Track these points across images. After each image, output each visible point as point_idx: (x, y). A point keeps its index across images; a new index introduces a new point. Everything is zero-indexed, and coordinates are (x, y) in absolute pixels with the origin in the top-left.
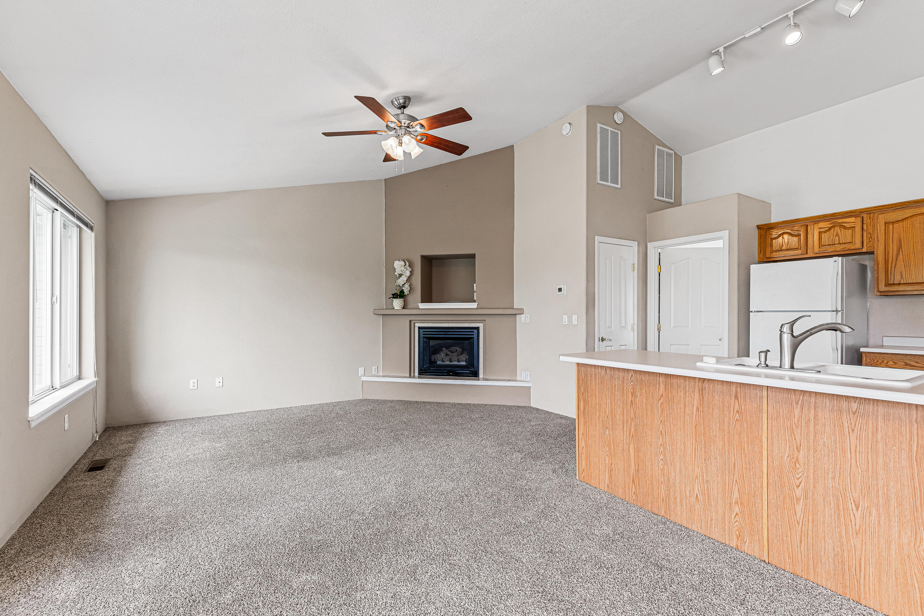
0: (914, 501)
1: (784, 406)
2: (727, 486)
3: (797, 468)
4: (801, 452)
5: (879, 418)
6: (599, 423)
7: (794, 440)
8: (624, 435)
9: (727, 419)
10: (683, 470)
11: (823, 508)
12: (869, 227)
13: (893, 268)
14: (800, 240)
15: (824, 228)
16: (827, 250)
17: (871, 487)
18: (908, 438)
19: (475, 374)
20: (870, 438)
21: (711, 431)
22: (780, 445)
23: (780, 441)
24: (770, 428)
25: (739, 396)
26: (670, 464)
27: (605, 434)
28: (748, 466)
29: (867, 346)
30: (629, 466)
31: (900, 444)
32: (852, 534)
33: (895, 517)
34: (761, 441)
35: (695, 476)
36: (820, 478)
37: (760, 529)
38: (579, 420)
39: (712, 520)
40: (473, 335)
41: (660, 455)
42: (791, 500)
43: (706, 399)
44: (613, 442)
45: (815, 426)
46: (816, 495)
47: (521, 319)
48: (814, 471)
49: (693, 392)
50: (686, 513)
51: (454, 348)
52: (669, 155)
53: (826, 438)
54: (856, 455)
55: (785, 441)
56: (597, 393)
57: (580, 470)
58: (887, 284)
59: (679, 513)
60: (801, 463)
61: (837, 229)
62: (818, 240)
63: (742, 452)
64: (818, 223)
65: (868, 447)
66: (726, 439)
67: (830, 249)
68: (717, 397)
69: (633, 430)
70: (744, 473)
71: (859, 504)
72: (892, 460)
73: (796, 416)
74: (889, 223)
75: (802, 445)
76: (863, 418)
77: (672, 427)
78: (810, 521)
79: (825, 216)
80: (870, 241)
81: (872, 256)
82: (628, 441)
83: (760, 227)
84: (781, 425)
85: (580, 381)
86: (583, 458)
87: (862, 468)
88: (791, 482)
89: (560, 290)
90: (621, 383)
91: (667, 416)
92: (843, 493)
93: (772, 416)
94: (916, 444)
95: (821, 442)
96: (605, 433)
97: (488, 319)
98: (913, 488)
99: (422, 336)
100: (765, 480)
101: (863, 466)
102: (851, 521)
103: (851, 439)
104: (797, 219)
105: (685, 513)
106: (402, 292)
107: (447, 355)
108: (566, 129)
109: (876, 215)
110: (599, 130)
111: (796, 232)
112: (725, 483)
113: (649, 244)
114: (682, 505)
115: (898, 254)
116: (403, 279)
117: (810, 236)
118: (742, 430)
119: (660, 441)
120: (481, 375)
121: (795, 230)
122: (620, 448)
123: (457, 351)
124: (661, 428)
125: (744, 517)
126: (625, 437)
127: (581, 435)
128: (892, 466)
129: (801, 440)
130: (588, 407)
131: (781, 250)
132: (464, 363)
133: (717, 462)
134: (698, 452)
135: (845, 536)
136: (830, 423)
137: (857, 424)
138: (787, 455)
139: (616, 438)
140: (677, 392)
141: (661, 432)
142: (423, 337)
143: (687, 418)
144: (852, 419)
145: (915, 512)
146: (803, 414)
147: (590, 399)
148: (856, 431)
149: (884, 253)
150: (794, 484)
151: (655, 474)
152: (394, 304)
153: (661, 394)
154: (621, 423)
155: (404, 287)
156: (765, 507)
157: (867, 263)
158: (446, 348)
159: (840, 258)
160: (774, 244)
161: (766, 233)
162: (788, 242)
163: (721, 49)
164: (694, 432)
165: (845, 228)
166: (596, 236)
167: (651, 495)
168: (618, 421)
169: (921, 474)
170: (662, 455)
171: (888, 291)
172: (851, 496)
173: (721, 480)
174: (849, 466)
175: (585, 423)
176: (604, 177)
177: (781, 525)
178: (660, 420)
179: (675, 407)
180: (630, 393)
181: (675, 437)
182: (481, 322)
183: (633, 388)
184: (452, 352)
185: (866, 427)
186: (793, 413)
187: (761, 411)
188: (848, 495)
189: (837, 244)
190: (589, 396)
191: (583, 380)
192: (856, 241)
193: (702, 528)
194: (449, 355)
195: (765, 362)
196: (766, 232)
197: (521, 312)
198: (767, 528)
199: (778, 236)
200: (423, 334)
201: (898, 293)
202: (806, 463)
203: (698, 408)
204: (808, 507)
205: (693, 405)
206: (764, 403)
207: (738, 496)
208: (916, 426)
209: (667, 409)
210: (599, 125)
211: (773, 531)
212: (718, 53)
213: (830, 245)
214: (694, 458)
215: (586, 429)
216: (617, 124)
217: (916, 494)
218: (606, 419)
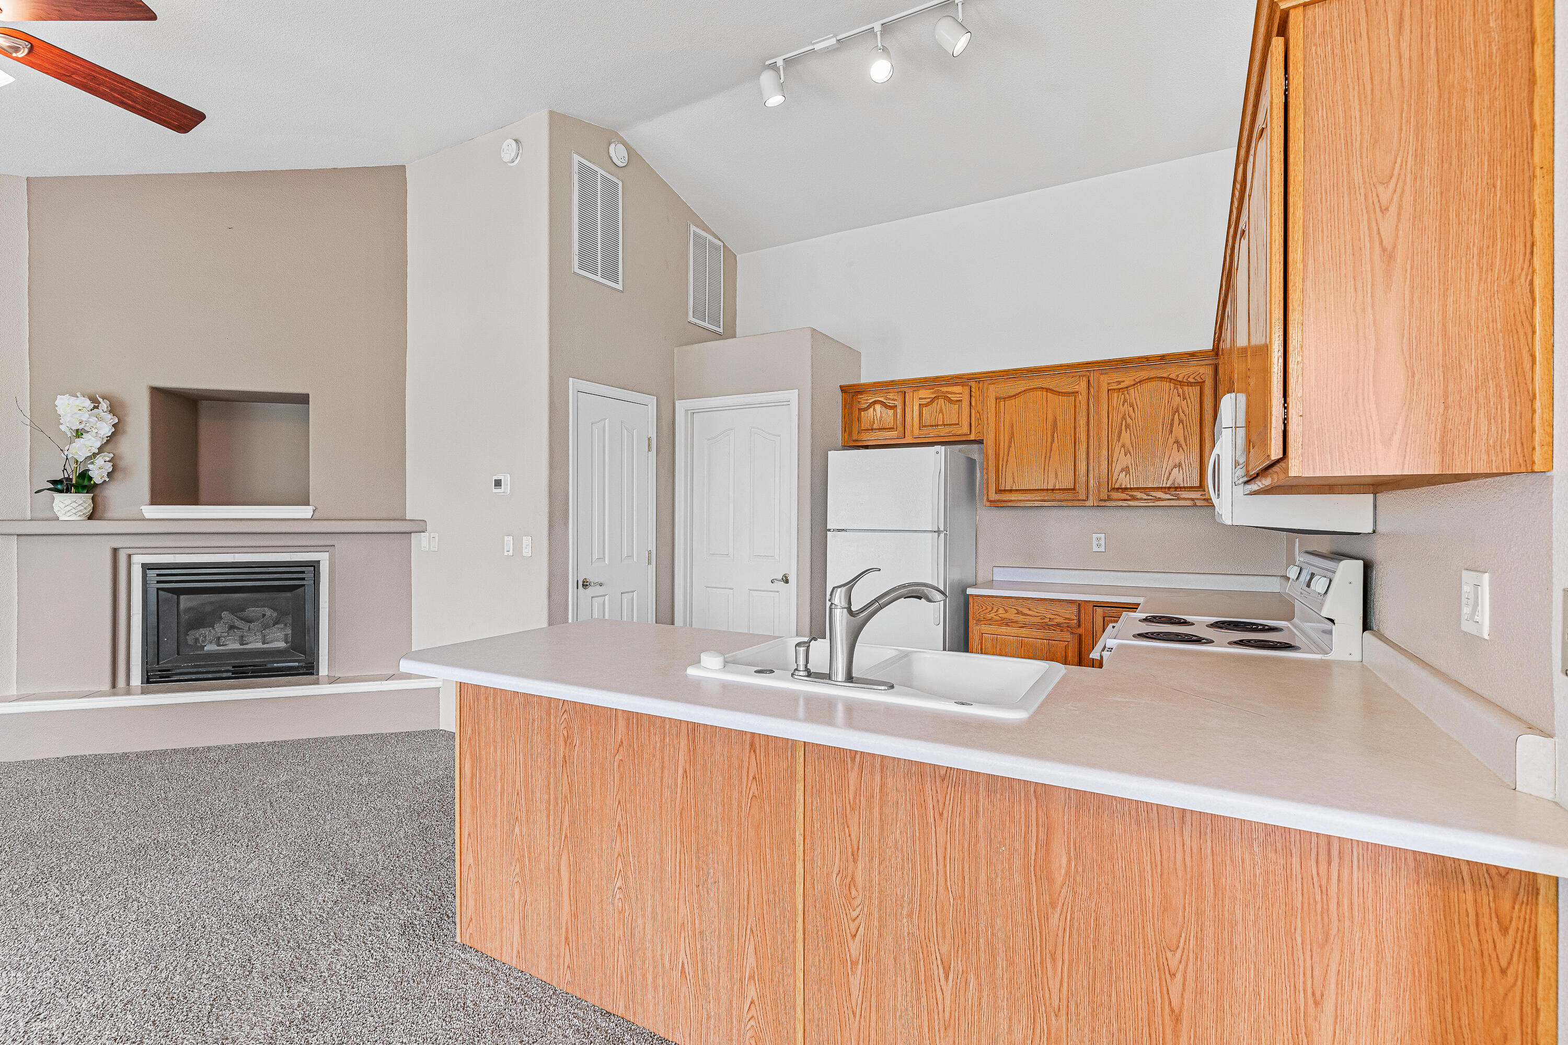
0: (1032, 954)
1: (832, 765)
2: (736, 941)
3: (853, 897)
4: (859, 863)
5: (981, 789)
6: (501, 809)
7: (848, 838)
8: (549, 836)
9: (736, 795)
10: (659, 910)
11: (894, 978)
12: (978, 403)
13: (1004, 466)
14: (895, 414)
15: (925, 398)
16: (929, 434)
17: (967, 929)
18: (1023, 828)
19: (309, 669)
20: (967, 831)
21: (709, 821)
22: (826, 849)
23: (826, 840)
24: (808, 813)
25: (758, 746)
26: (634, 898)
27: (513, 836)
28: (772, 896)
29: (974, 585)
30: (559, 905)
31: (1011, 840)
32: (939, 1031)
33: (1003, 989)
34: (793, 840)
35: (680, 921)
36: (889, 916)
37: (792, 1030)
38: (462, 801)
39: (709, 1018)
40: (303, 579)
41: (616, 879)
42: (842, 966)
43: (699, 751)
44: (529, 852)
45: (881, 807)
46: (882, 953)
47: (421, 543)
48: (881, 902)
49: (678, 735)
50: (664, 1007)
51: (251, 612)
52: (717, 248)
53: (898, 831)
54: (945, 866)
55: (834, 841)
56: (499, 739)
57: (464, 920)
58: (999, 491)
59: (651, 1008)
60: (860, 886)
61: (941, 401)
62: (918, 416)
63: (762, 866)
64: (918, 390)
65: (963, 847)
66: (734, 839)
67: (932, 433)
68: (718, 748)
69: (566, 823)
70: (765, 912)
71: (950, 968)
72: (1000, 873)
73: (852, 788)
74: (1000, 398)
75: (861, 847)
76: (956, 787)
77: (639, 814)
78: (873, 1009)
79: (926, 380)
80: (979, 424)
81: (981, 446)
82: (557, 848)
83: (843, 388)
84: (828, 806)
85: (466, 709)
86: (470, 891)
87: (954, 892)
88: (843, 927)
89: (498, 483)
90: (544, 716)
91: (630, 789)
92: (925, 946)
93: (812, 788)
94: (1034, 839)
95: (891, 842)
96: (513, 831)
97: (341, 544)
98: (1030, 928)
99: (153, 586)
100: (800, 926)
101: (957, 887)
102: (937, 1003)
103: (938, 832)
104: (892, 381)
105: (661, 1004)
106: (84, 475)
107: (232, 627)
108: (509, 150)
109: (986, 385)
110: (576, 168)
111: (891, 402)
112: (732, 935)
113: (677, 403)
114: (655, 989)
115: (1010, 447)
116: (88, 444)
117: (908, 410)
118: (761, 818)
119: (617, 846)
120: (323, 671)
121: (890, 399)
122: (542, 867)
123: (264, 615)
124: (619, 818)
125: (764, 1007)
126: (551, 839)
127: (466, 836)
128: (999, 886)
129: (859, 837)
130: (480, 773)
131: (872, 429)
132: (281, 645)
133: (718, 889)
134: (686, 869)
135: (927, 1035)
136: (906, 800)
137: (947, 802)
138: (836, 870)
139: (534, 842)
140: (649, 736)
141: (619, 825)
142: (158, 589)
143: (667, 794)
144: (939, 792)
145: (1034, 977)
146: (862, 783)
147: (483, 753)
148: (945, 815)
149: (994, 442)
150: (848, 931)
151: (607, 920)
152: (56, 509)
153: (619, 741)
154: (543, 807)
155: (92, 463)
156: (800, 985)
157: (976, 457)
158: (233, 612)
159: (943, 448)
160: (863, 420)
161: (853, 400)
162: (881, 417)
163: (780, 63)
164: (678, 825)
165: (950, 401)
166: (571, 379)
167: (600, 970)
168: (538, 803)
169: (1042, 900)
170: (620, 877)
171: (999, 501)
172: (937, 950)
173: (725, 930)
174: (935, 888)
175: (474, 809)
176: (587, 261)
177: (827, 1020)
178: (617, 799)
179: (645, 770)
180: (562, 738)
181: (644, 836)
182: (327, 549)
183: (568, 728)
184: (249, 621)
185: (961, 808)
186: (846, 779)
187: (793, 776)
188: (933, 949)
189: (941, 425)
190: (483, 744)
191: (470, 709)
192: (963, 422)
193: (691, 1038)
194: (238, 628)
195: (806, 666)
196: (853, 396)
197: (421, 527)
198: (802, 1030)
199: (869, 406)
200: (158, 582)
201: (1010, 504)
202: (867, 885)
203: (685, 772)
204: (870, 979)
205: (677, 766)
206: (799, 759)
207: (755, 962)
208: (1034, 802)
209: (630, 773)
210: (576, 158)
211: (813, 1033)
212: (773, 66)
213: (933, 426)
214: (677, 882)
215: (475, 822)
216: (617, 168)
217: (1035, 939)
218: (515, 797)
